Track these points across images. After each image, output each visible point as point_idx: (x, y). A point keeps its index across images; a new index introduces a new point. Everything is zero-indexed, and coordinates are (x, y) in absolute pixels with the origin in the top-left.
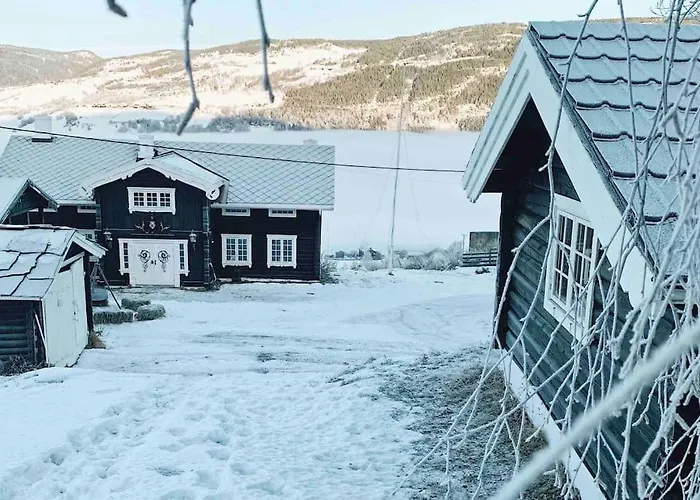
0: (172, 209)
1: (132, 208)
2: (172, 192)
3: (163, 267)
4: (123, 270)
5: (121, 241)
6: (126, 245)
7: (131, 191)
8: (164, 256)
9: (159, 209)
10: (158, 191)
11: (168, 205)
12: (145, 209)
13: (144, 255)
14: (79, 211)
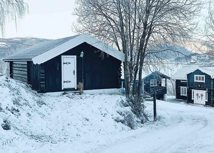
0: (204, 81)
1: (195, 81)
2: (204, 76)
3: (202, 99)
4: (192, 99)
5: (192, 90)
6: (193, 91)
7: (195, 76)
8: (202, 95)
9: (201, 81)
10: (201, 76)
11: (203, 80)
12: (198, 81)
13: (197, 95)
14: (181, 81)
